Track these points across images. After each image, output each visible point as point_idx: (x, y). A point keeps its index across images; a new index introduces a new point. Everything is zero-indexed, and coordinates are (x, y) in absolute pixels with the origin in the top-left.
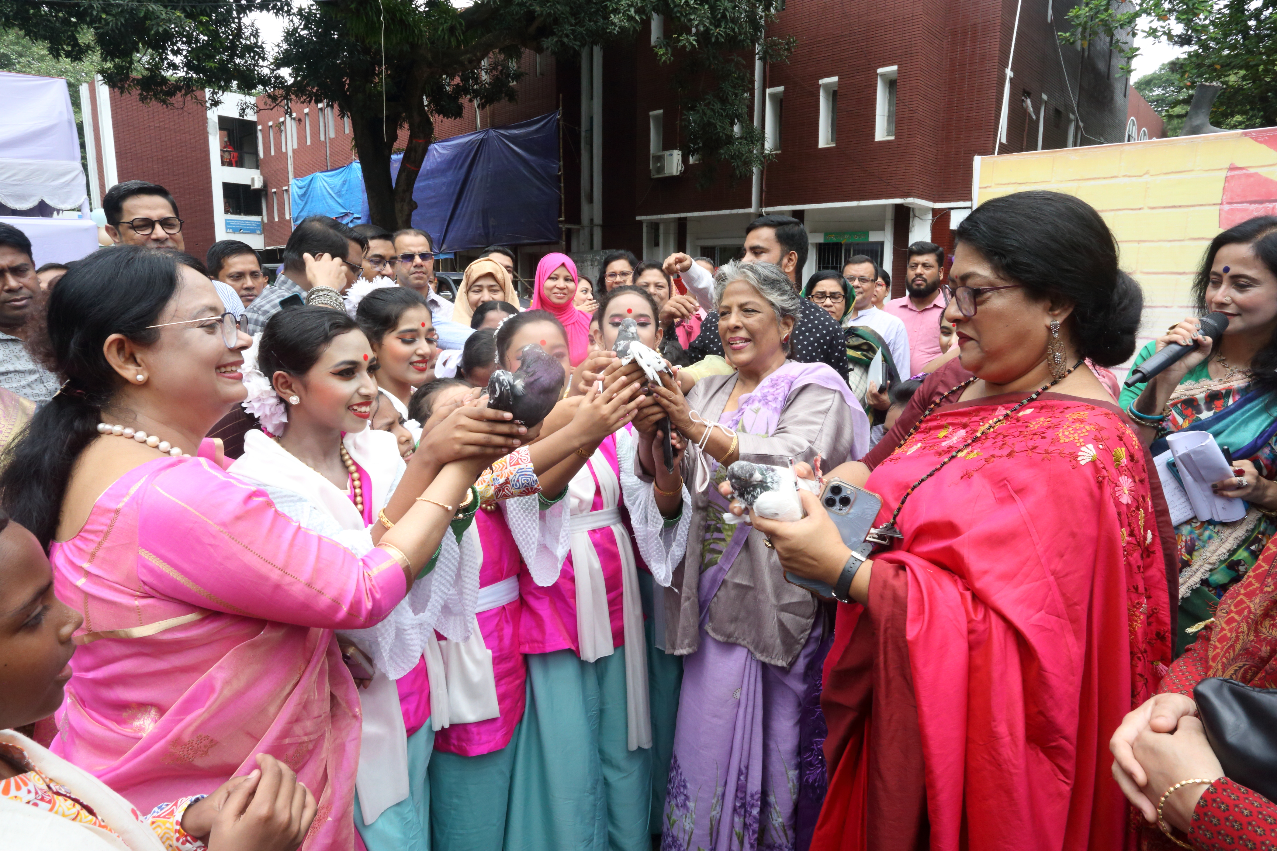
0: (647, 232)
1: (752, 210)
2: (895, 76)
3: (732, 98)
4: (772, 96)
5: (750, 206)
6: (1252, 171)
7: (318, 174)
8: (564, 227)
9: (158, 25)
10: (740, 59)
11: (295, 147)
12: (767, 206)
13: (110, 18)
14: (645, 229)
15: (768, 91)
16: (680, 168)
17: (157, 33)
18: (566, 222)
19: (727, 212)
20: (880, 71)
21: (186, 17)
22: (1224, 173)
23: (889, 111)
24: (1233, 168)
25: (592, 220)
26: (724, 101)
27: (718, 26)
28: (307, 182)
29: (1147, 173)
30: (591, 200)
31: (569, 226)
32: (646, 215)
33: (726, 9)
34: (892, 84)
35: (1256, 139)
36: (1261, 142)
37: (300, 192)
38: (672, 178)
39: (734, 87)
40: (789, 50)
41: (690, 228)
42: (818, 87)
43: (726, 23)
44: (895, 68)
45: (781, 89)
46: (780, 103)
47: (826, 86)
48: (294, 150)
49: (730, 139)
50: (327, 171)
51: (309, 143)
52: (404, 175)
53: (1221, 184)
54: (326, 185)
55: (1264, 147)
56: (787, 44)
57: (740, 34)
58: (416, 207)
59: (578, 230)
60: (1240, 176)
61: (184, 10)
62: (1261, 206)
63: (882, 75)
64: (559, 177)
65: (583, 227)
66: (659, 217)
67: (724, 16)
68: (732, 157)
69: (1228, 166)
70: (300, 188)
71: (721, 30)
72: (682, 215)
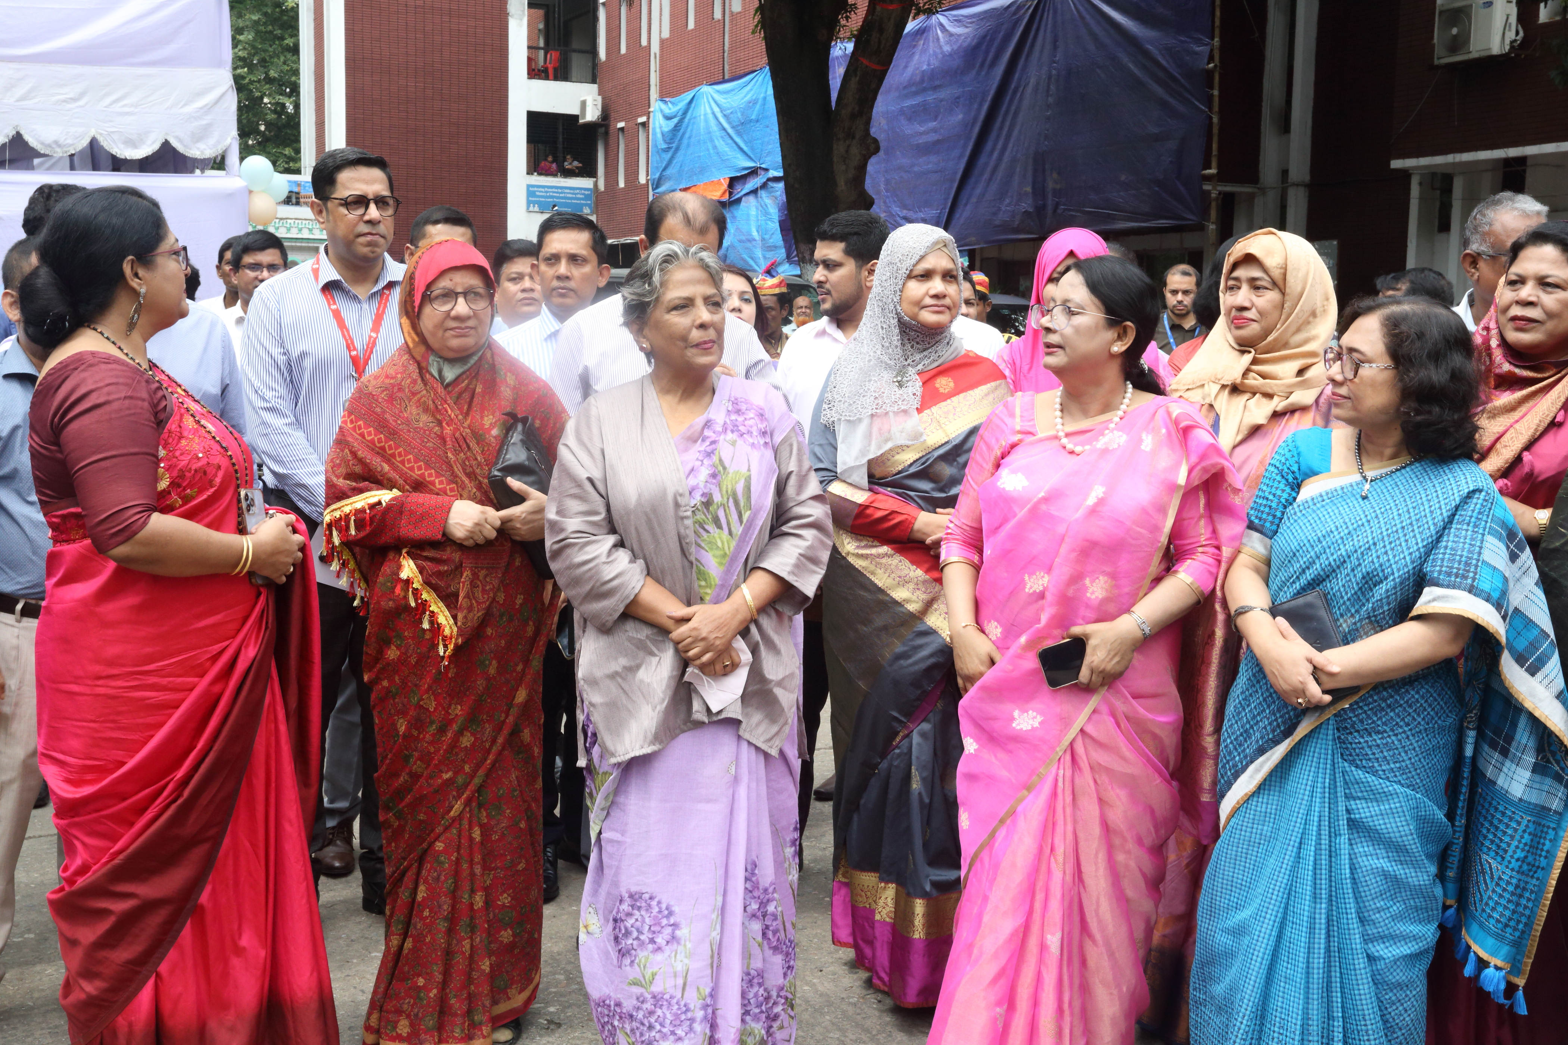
0: (1421, 199)
7: (706, 89)
8: (1213, 190)
11: (666, 34)
14: (1415, 191)
16: (1511, 35)
18: (1221, 177)
25: (1285, 173)
28: (682, 105)
30: (1284, 125)
31: (1228, 188)
32: (1418, 156)
37: (668, 126)
38: (1490, 62)
48: (662, 42)
50: (724, 81)
51: (691, 25)
52: (854, 81)
54: (716, 110)
58: (877, 150)
59: (1251, 197)
64: (1210, 74)
65: (1263, 191)
66: (1450, 158)
70: (668, 118)
72: (1513, 152)
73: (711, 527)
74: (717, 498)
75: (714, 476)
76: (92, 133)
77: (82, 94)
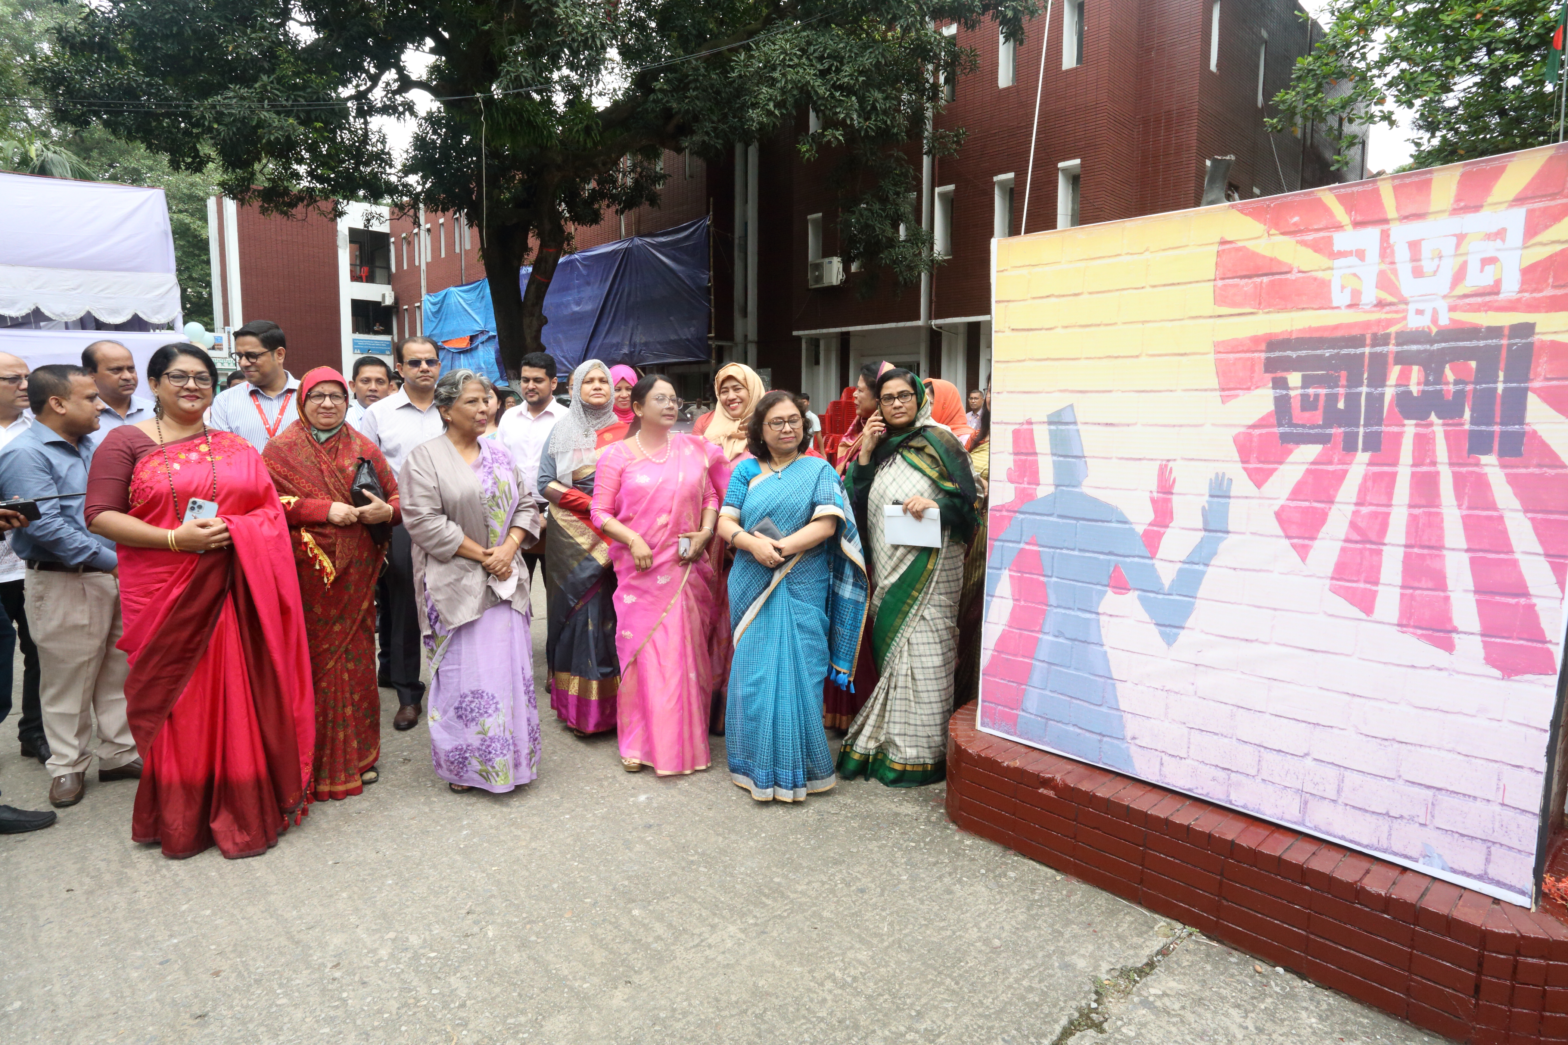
0: (807, 350)
1: (920, 323)
2: (1078, 171)
3: (892, 197)
4: (940, 194)
5: (918, 318)
6: (1240, 244)
7: (452, 289)
8: (713, 344)
9: (270, 133)
10: (901, 154)
11: (429, 260)
12: (936, 318)
13: (222, 128)
14: (804, 346)
15: (937, 190)
16: (840, 277)
17: (269, 141)
18: (716, 338)
19: (893, 325)
20: (1061, 165)
21: (300, 124)
22: (1215, 248)
23: (1073, 209)
24: (1223, 242)
25: (746, 336)
26: (884, 200)
27: (867, 119)
28: (440, 298)
29: (1147, 250)
30: (745, 314)
31: (720, 343)
32: (804, 330)
33: (875, 100)
34: (1075, 180)
35: (1241, 211)
36: (1246, 214)
37: (434, 309)
38: (833, 288)
39: (895, 185)
40: (958, 143)
41: (853, 342)
42: (993, 184)
43: (877, 115)
44: (1077, 161)
45: (951, 187)
46: (950, 202)
47: (1002, 183)
48: (427, 264)
49: (892, 242)
50: (462, 285)
51: (443, 255)
52: (533, 288)
53: (1213, 260)
54: (461, 300)
55: (1249, 219)
56: (956, 136)
57: (894, 127)
58: (546, 322)
59: (731, 348)
60: (1230, 250)
61: (298, 117)
62: (1250, 281)
63: (1064, 170)
64: (709, 288)
65: (736, 344)
66: (818, 331)
67: (874, 107)
68: (894, 262)
69: (1218, 240)
70: (433, 304)
71: (871, 123)
72: (844, 329)
73: (495, 508)
74: (497, 494)
75: (495, 483)
76: (87, 308)
77: (79, 286)
